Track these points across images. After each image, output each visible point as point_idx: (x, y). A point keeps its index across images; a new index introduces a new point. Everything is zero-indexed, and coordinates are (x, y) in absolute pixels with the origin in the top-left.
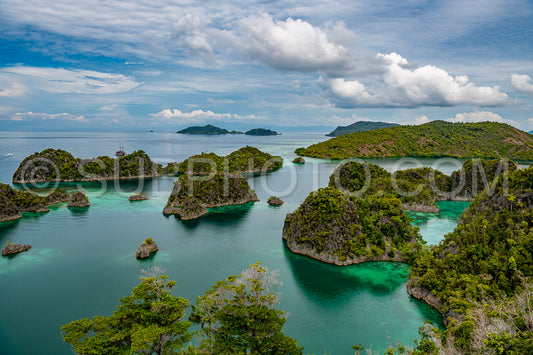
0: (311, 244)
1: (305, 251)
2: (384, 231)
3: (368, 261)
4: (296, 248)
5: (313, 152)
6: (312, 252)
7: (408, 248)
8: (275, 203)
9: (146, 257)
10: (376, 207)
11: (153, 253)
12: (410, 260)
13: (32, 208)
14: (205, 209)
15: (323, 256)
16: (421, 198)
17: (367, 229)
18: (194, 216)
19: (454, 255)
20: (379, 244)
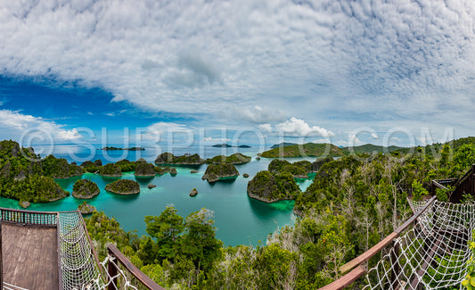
0: (257, 194)
1: (255, 197)
2: (286, 187)
3: (280, 200)
4: (252, 196)
5: (264, 155)
6: (257, 197)
7: (295, 193)
8: (246, 176)
9: (194, 195)
10: (283, 178)
11: (196, 194)
12: (295, 198)
13: (159, 172)
14: (218, 177)
15: (262, 199)
16: (302, 173)
17: (279, 187)
18: (213, 180)
19: (310, 195)
20: (284, 193)
